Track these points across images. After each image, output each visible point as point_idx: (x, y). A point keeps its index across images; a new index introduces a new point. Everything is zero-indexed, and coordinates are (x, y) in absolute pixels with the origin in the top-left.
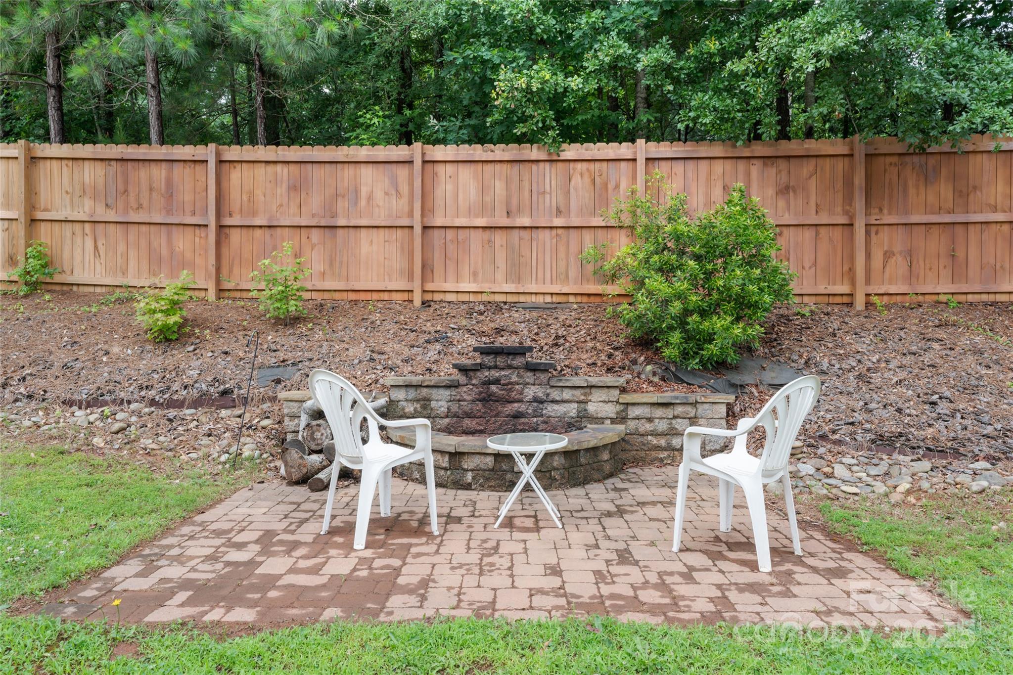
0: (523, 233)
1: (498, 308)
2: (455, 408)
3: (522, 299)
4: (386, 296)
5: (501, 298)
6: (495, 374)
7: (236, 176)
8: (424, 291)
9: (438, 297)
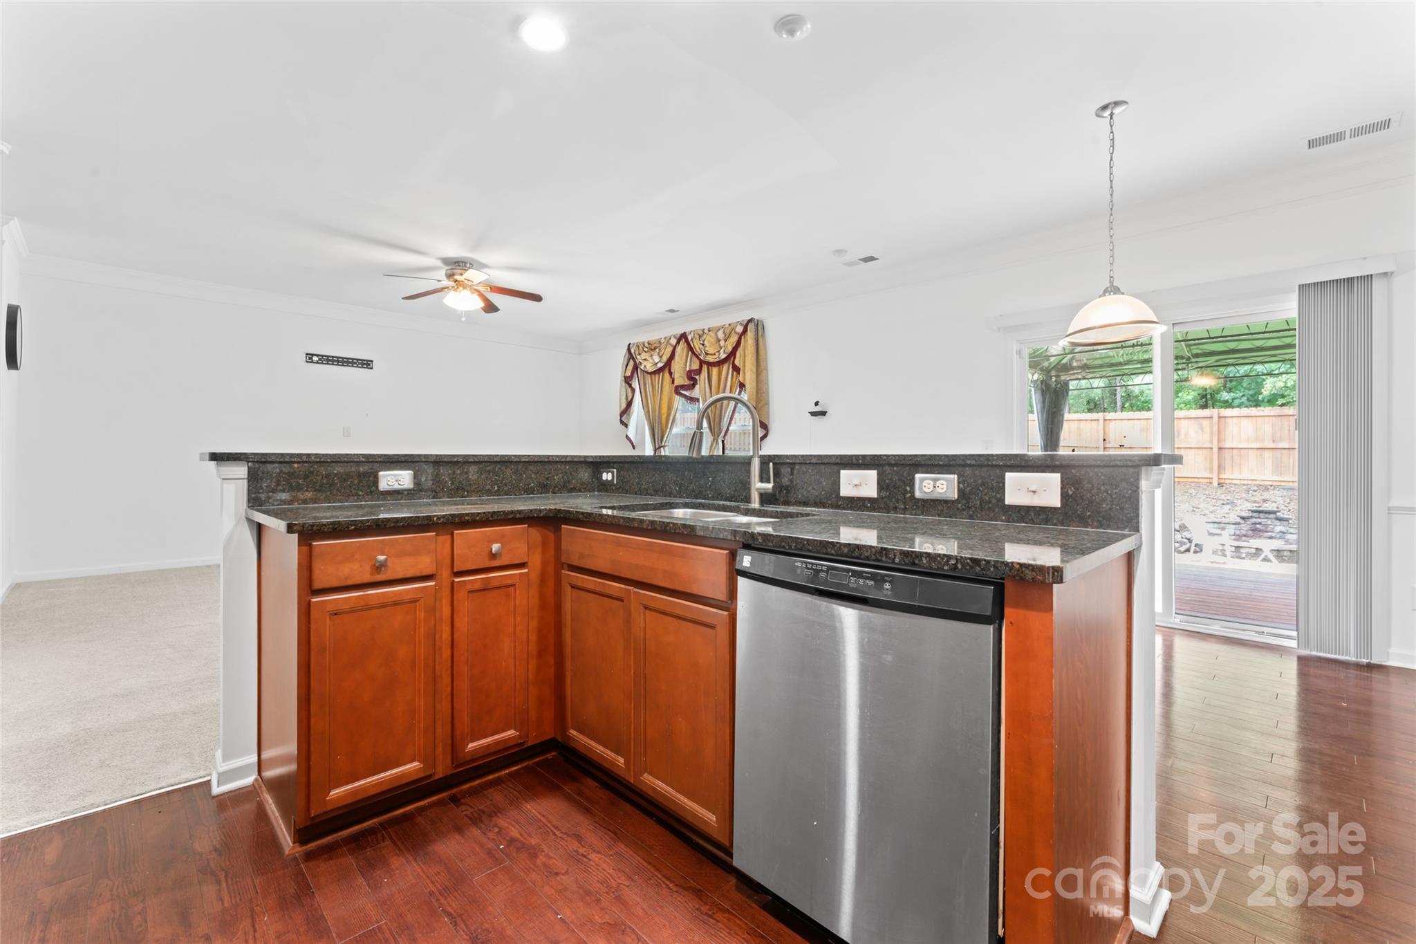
0: (1283, 451)
1: (1266, 489)
2: (1238, 532)
3: (1283, 484)
4: (1196, 480)
5: (1270, 483)
6: (1259, 520)
7: (1112, 425)
8: (1219, 479)
9: (1227, 481)
